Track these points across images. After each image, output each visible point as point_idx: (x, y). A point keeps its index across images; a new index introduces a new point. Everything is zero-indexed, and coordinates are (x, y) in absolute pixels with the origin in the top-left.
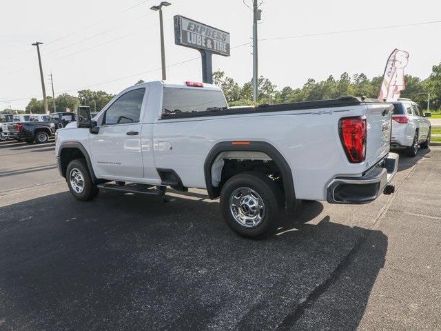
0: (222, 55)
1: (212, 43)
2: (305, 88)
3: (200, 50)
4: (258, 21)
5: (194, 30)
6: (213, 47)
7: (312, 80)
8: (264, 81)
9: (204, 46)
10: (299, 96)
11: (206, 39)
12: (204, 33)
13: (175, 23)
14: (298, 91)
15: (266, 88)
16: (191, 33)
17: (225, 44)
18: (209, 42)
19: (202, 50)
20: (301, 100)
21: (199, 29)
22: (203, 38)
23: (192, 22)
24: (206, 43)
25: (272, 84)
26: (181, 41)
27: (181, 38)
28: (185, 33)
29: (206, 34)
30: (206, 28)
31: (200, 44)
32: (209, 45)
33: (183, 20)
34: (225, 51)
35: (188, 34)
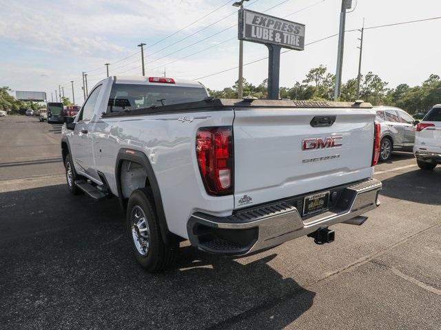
0: (294, 49)
1: (282, 37)
2: (424, 85)
3: (266, 44)
4: (347, 10)
5: (260, 24)
6: (282, 41)
7: (436, 77)
8: (372, 78)
9: (272, 40)
10: (416, 95)
11: (274, 33)
12: (271, 27)
13: (239, 17)
14: (416, 89)
15: (374, 86)
16: (256, 27)
17: (298, 37)
18: (278, 36)
19: (269, 45)
20: (419, 99)
21: (266, 22)
22: (272, 31)
23: (259, 15)
24: (274, 37)
25: (383, 81)
26: (244, 36)
27: (244, 33)
28: (249, 27)
29: (275, 27)
30: (275, 20)
31: (266, 38)
32: (278, 39)
33: (248, 14)
34: (298, 45)
35: (253, 28)
